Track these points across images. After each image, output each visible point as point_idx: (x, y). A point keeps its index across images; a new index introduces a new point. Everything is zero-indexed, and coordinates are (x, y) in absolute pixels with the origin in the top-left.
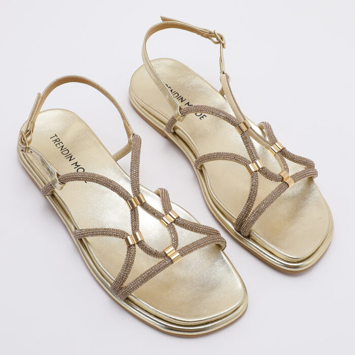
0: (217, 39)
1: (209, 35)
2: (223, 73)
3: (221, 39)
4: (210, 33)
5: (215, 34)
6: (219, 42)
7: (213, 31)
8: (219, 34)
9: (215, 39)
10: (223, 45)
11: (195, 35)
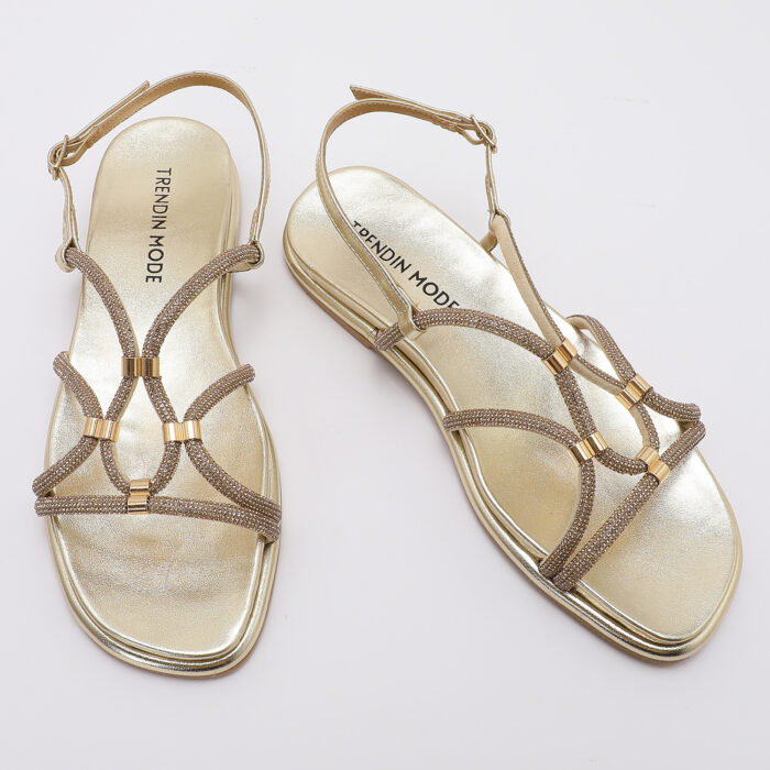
0: (479, 134)
1: (460, 125)
2: (497, 213)
3: (488, 133)
4: (462, 121)
5: (473, 122)
6: (485, 142)
7: (468, 116)
8: (481, 124)
9: (472, 134)
10: (493, 148)
11: (429, 124)
